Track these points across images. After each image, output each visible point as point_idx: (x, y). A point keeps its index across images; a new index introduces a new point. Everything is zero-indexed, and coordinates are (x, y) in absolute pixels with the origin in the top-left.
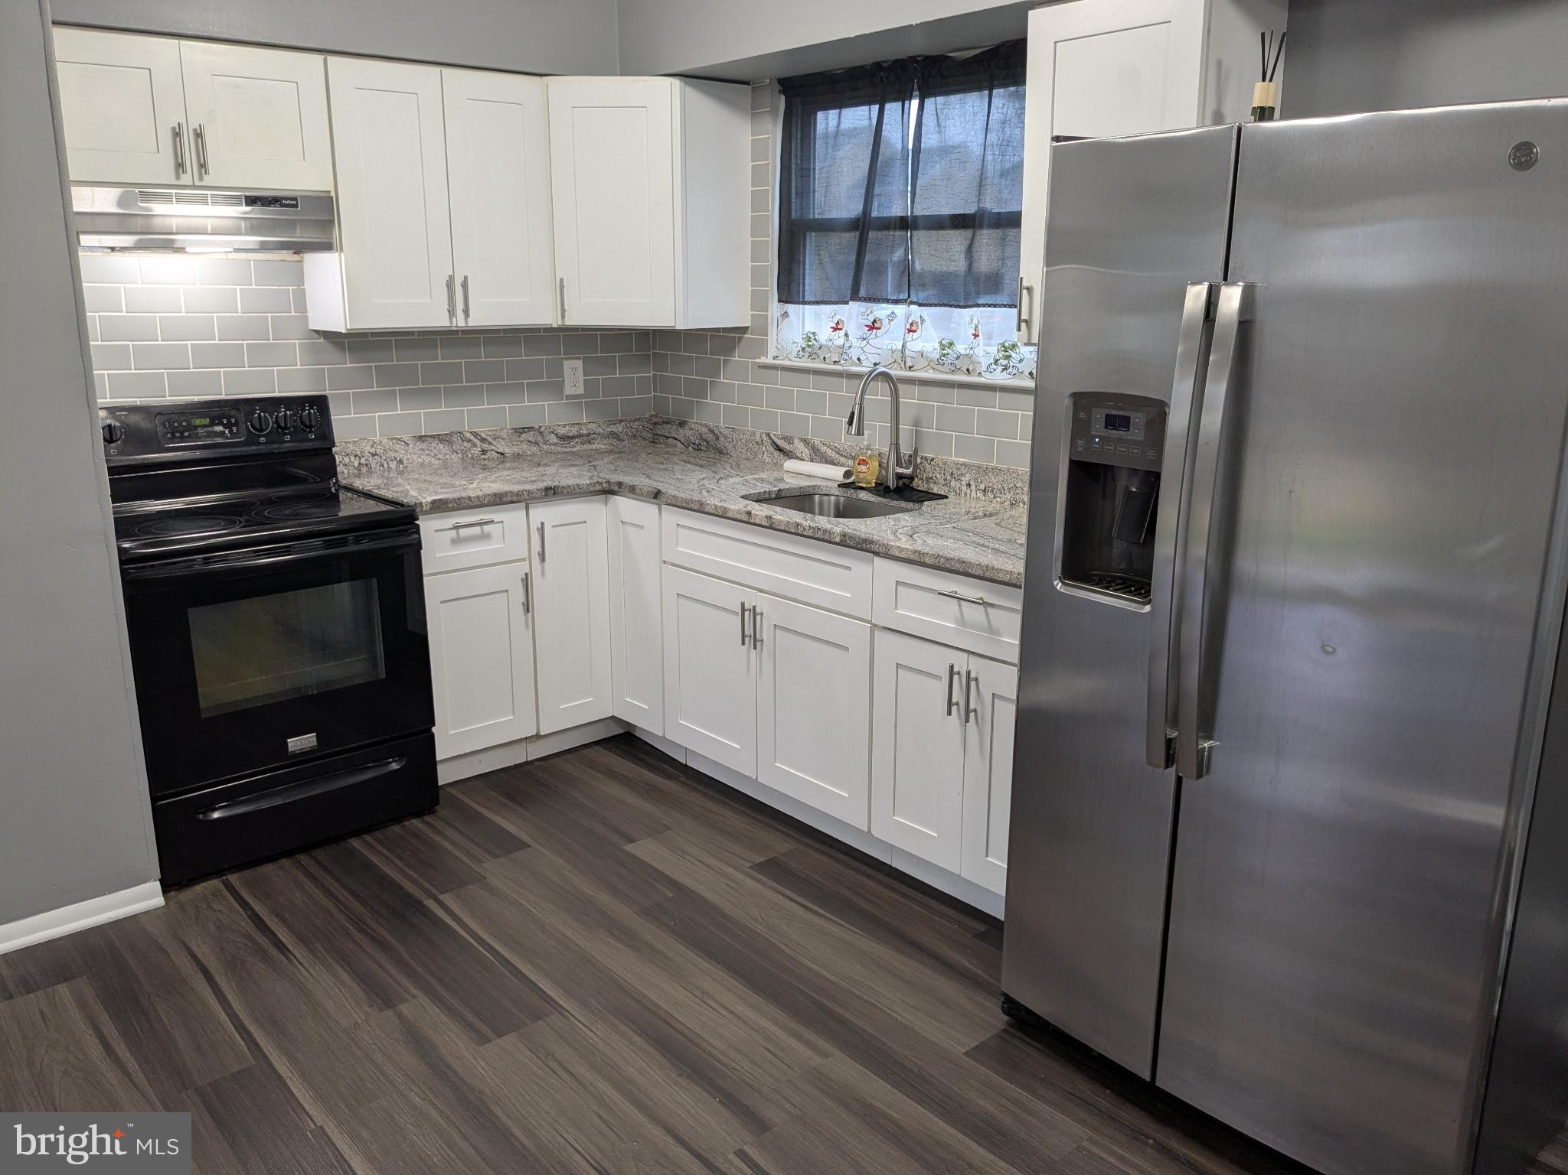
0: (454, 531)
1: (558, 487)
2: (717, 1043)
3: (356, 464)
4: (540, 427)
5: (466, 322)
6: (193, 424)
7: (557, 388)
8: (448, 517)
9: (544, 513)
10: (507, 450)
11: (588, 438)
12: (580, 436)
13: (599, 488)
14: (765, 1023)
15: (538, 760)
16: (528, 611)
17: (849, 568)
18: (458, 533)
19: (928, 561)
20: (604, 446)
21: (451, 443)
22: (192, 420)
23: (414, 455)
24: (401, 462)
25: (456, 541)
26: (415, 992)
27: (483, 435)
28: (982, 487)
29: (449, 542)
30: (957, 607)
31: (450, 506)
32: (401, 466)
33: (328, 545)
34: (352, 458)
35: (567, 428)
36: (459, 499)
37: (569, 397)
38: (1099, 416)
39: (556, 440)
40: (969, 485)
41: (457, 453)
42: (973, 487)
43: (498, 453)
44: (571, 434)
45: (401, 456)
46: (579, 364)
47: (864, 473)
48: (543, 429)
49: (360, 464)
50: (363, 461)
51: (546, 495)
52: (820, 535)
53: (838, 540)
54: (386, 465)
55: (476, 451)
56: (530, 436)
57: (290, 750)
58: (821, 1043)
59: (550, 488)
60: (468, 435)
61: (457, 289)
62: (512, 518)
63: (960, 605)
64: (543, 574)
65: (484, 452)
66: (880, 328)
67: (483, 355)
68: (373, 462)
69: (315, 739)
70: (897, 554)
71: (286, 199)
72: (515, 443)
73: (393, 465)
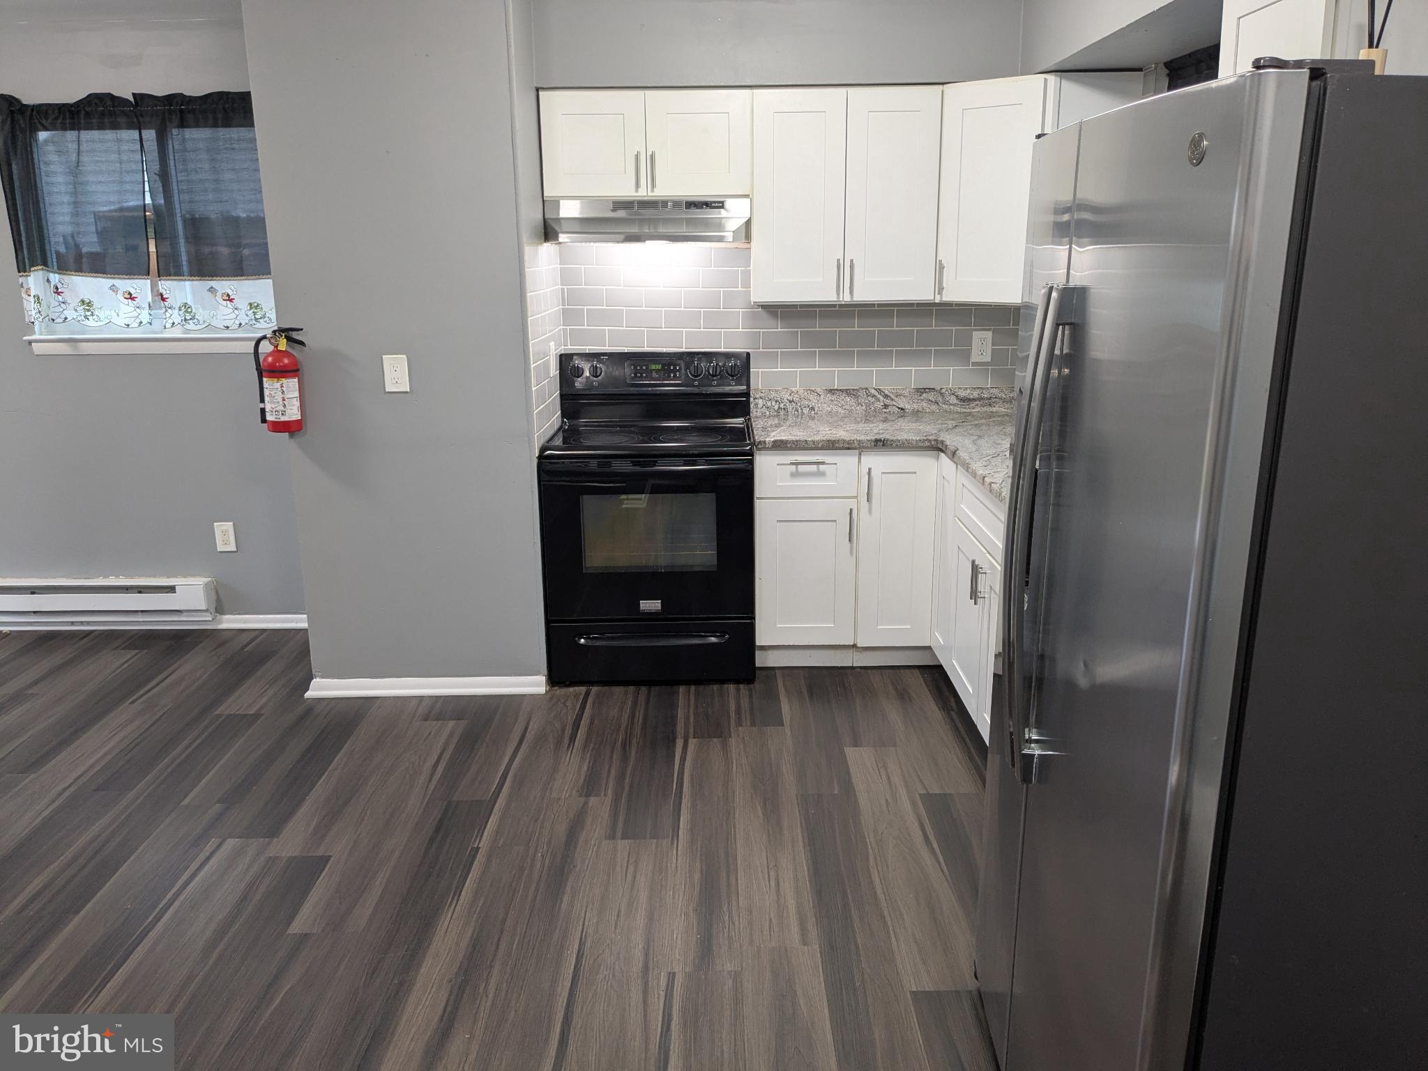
0: (794, 466)
1: (888, 440)
3: (776, 408)
4: (941, 389)
6: (650, 368)
7: (964, 356)
10: (907, 406)
11: (990, 401)
12: (980, 399)
15: (861, 668)
16: (851, 541)
18: (797, 468)
20: (1006, 410)
21: (856, 397)
22: (650, 366)
23: (825, 404)
24: (813, 409)
25: (794, 475)
27: (887, 392)
29: (788, 474)
31: (789, 446)
32: (813, 412)
34: (774, 403)
35: (968, 391)
36: (797, 441)
37: (974, 364)
39: (955, 402)
41: (862, 405)
43: (899, 408)
44: (972, 397)
45: (813, 404)
46: (989, 335)
48: (943, 391)
49: (779, 408)
50: (782, 406)
51: (875, 446)
54: (800, 411)
55: (879, 405)
56: (931, 396)
57: (641, 609)
59: (880, 440)
60: (873, 391)
61: (845, 270)
62: (845, 463)
64: (870, 511)
65: (886, 406)
67: (895, 326)
68: (790, 407)
69: (660, 605)
71: (715, 202)
72: (916, 401)
73: (806, 411)
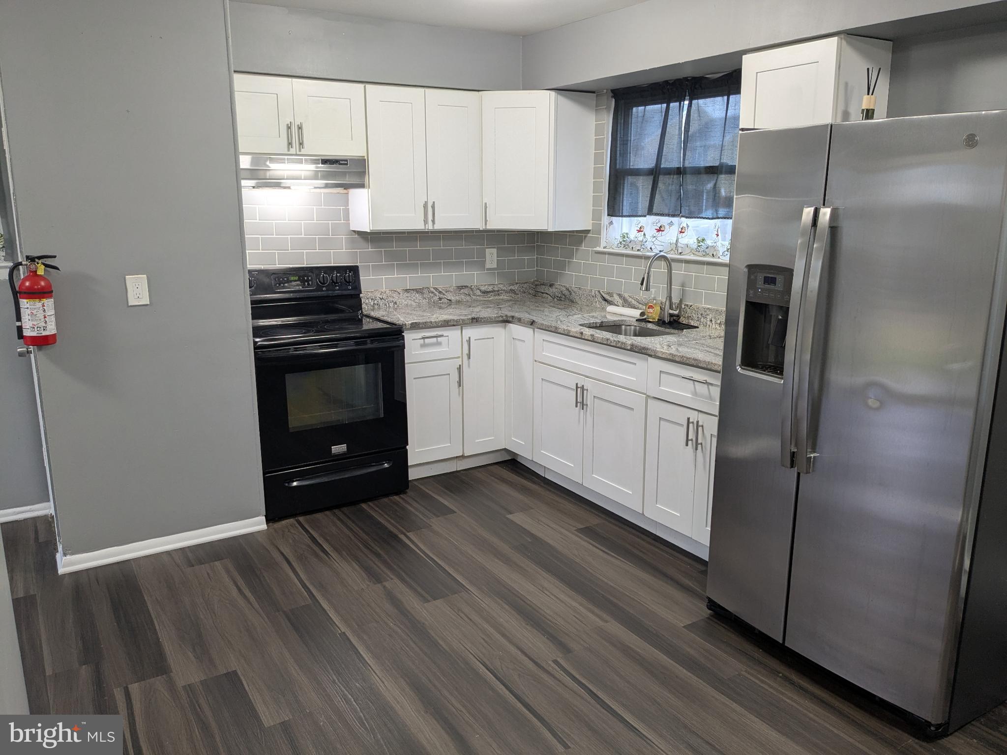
0: (423, 340)
1: (479, 317)
2: (548, 612)
3: (372, 304)
4: (471, 286)
5: (433, 227)
6: (290, 279)
7: (481, 264)
8: (420, 332)
9: (471, 332)
10: (453, 298)
11: (497, 293)
12: (493, 291)
13: (501, 319)
14: (574, 604)
15: (462, 470)
16: (460, 386)
17: (635, 364)
18: (424, 341)
19: (677, 359)
20: (507, 298)
21: (423, 293)
22: (290, 277)
23: (403, 300)
24: (395, 303)
25: (423, 346)
26: (392, 577)
27: (440, 290)
28: (719, 322)
29: (419, 346)
30: (693, 385)
31: (421, 326)
32: (396, 306)
33: (357, 344)
34: (370, 301)
35: (486, 287)
36: (425, 323)
37: (488, 269)
38: (760, 277)
39: (480, 294)
40: (711, 321)
41: (426, 299)
42: (713, 322)
43: (448, 300)
44: (488, 290)
45: (396, 300)
46: (494, 251)
47: (651, 313)
48: (473, 287)
49: (374, 304)
50: (376, 302)
51: (472, 322)
52: (619, 345)
53: (629, 348)
54: (387, 305)
55: (436, 298)
56: (466, 291)
57: (333, 452)
58: (605, 616)
59: (475, 318)
60: (432, 289)
61: (429, 209)
62: (453, 334)
63: (694, 384)
64: (469, 366)
65: (440, 299)
66: (663, 231)
67: (442, 246)
68: (381, 303)
69: (345, 447)
70: (660, 355)
71: (342, 160)
72: (458, 294)
73: (392, 305)
